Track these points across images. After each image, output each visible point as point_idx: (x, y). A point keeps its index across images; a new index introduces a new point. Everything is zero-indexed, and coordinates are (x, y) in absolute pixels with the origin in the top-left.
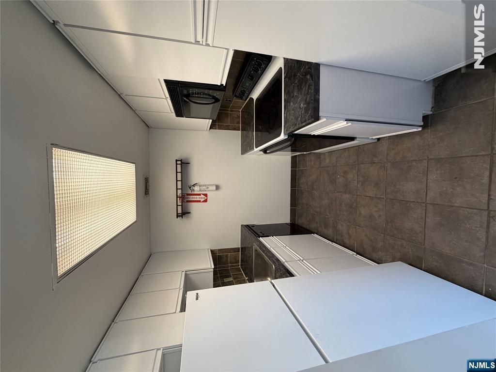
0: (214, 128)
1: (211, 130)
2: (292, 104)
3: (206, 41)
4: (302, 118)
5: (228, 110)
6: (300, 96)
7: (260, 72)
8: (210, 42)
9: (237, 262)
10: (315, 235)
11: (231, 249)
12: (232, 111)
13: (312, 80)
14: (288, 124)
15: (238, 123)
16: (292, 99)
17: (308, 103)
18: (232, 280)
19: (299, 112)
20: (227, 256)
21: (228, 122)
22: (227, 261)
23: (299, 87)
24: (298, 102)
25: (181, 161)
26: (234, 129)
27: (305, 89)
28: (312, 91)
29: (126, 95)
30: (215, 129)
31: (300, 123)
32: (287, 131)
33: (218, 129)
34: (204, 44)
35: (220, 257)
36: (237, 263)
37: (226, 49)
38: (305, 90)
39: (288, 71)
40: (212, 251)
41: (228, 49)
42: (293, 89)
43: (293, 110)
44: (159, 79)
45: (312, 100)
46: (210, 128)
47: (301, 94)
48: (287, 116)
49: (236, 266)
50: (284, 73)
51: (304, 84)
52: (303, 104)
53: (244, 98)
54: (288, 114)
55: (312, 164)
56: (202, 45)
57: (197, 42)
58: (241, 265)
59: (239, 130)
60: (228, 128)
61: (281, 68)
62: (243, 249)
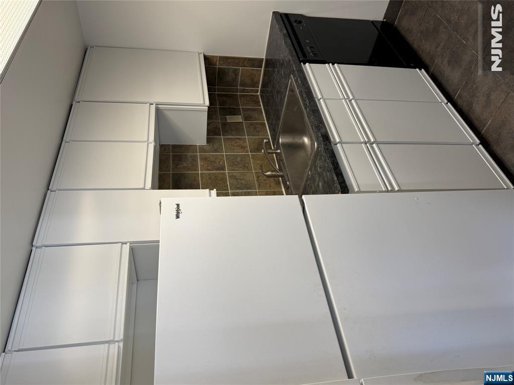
9: (255, 84)
10: (422, 74)
11: (245, 59)
18: (242, 121)
20: (236, 72)
22: (235, 80)
35: (222, 72)
36: (253, 87)
40: (206, 58)
49: (252, 91)
58: (261, 92)
62: (270, 63)
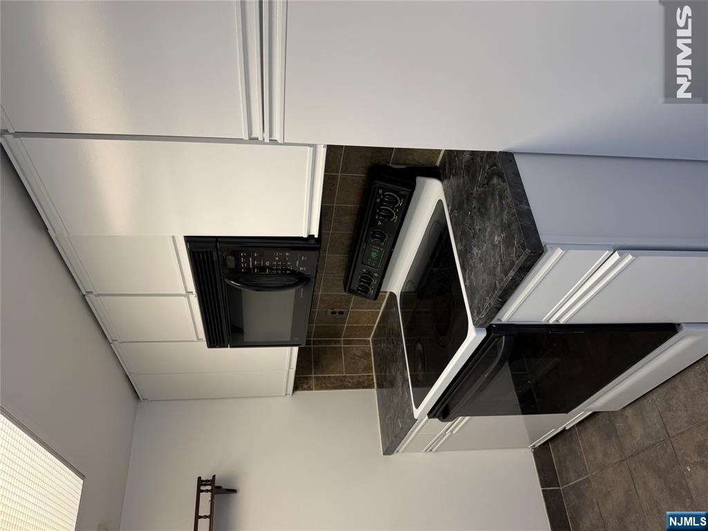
0: (305, 386)
1: (298, 392)
2: (475, 251)
3: (271, 135)
4: (503, 265)
5: (339, 342)
6: (488, 224)
7: (395, 217)
8: (277, 136)
12: (348, 342)
13: (504, 181)
14: (478, 296)
15: (368, 369)
16: (474, 242)
17: (506, 227)
19: (494, 256)
21: (340, 369)
23: (482, 210)
24: (487, 237)
25: (212, 482)
26: (359, 385)
27: (493, 206)
28: (510, 199)
29: (99, 295)
30: (310, 389)
31: (503, 275)
32: (479, 313)
33: (317, 389)
34: (267, 140)
37: (310, 145)
38: (495, 206)
39: (454, 198)
41: (314, 146)
42: (470, 221)
43: (481, 260)
44: (173, 237)
45: (514, 215)
46: (296, 388)
47: (489, 219)
48: (470, 282)
50: (448, 206)
51: (489, 199)
52: (499, 235)
53: (372, 292)
54: (472, 276)
55: (600, 455)
56: (263, 142)
57: (253, 140)
59: (370, 386)
60: (341, 384)
61: (440, 201)
